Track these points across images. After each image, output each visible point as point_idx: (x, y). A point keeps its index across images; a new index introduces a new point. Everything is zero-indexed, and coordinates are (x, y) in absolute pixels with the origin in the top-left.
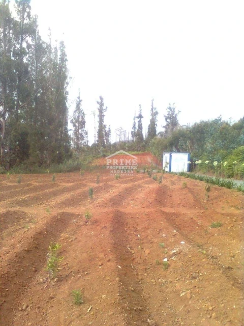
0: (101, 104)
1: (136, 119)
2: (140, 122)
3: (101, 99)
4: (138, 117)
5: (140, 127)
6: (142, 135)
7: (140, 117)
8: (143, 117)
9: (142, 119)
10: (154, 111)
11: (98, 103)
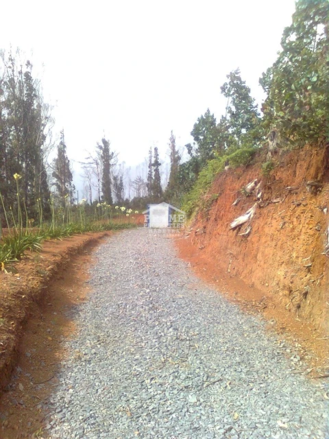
0: (106, 150)
1: (152, 167)
2: (157, 171)
3: (105, 142)
4: (154, 165)
5: (158, 177)
6: (160, 188)
7: (157, 164)
8: (160, 164)
9: (160, 168)
10: (176, 156)
11: (101, 148)
